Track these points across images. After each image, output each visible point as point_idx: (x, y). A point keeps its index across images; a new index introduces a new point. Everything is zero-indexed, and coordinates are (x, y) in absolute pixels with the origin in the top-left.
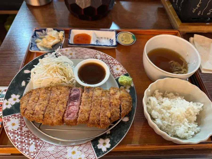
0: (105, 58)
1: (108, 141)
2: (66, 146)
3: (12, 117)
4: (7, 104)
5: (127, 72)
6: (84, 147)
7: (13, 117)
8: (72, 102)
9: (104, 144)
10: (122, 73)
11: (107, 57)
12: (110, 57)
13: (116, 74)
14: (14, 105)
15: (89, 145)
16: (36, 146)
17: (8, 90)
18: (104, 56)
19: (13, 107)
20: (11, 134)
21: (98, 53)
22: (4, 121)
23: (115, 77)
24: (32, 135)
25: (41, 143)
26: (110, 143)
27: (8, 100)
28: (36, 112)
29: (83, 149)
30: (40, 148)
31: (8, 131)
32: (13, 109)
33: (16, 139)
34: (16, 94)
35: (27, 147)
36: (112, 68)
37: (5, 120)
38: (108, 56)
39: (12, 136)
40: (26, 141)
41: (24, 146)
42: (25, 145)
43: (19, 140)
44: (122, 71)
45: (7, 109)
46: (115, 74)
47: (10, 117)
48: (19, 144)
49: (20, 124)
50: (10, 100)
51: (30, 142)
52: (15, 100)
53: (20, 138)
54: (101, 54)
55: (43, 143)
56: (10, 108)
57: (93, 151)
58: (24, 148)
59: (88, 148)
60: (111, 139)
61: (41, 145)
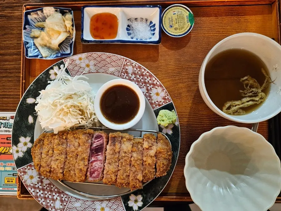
0: (139, 72)
1: (140, 198)
2: (95, 201)
3: (27, 167)
4: (17, 152)
5: (172, 101)
6: (113, 202)
7: (29, 167)
8: (95, 156)
9: (136, 201)
10: (164, 102)
11: (143, 70)
12: (148, 72)
13: (155, 102)
14: (26, 152)
15: (119, 201)
16: (62, 201)
17: (14, 131)
18: (138, 69)
19: (26, 155)
20: (31, 189)
21: (128, 64)
22: (20, 175)
23: (153, 108)
24: (55, 188)
25: (66, 197)
26: (142, 201)
27: (17, 147)
28: (53, 170)
29: (113, 205)
30: (67, 203)
31: (27, 186)
32: (26, 157)
33: (38, 195)
34: (25, 137)
35: (52, 203)
36: (150, 92)
37: (21, 173)
38: (145, 70)
39: (34, 191)
40: (50, 197)
41: (48, 203)
42: (50, 201)
43: (42, 195)
44: (164, 99)
45: (19, 158)
46: (153, 102)
47: (25, 169)
48: (43, 200)
49: (39, 176)
50: (19, 145)
51: (55, 198)
52: (25, 144)
53: (42, 194)
54: (134, 65)
55: (69, 197)
56: (22, 157)
57: (124, 209)
58: (49, 204)
59: (118, 205)
60: (143, 196)
61: (66, 199)
